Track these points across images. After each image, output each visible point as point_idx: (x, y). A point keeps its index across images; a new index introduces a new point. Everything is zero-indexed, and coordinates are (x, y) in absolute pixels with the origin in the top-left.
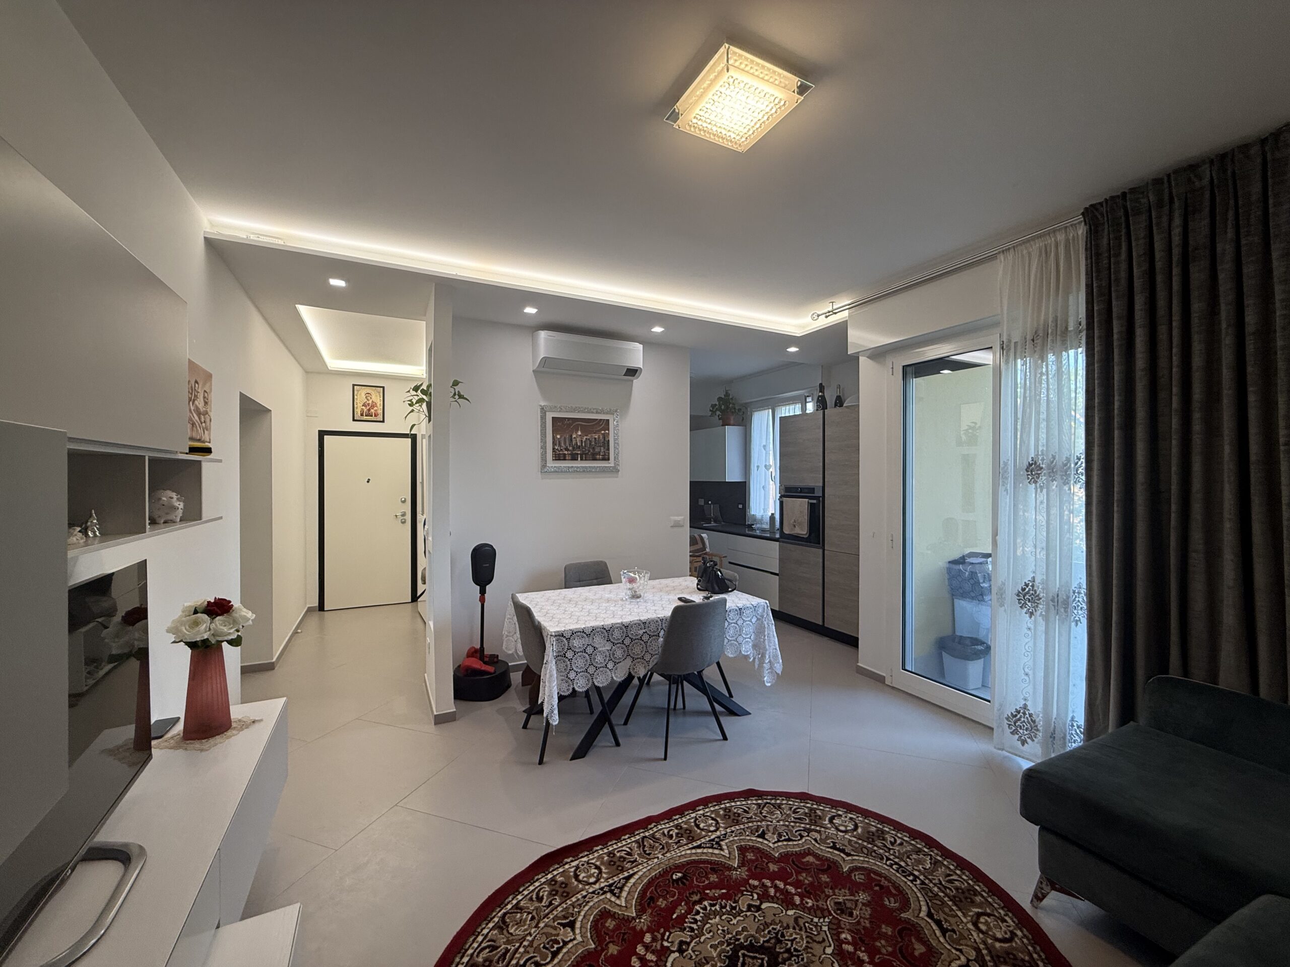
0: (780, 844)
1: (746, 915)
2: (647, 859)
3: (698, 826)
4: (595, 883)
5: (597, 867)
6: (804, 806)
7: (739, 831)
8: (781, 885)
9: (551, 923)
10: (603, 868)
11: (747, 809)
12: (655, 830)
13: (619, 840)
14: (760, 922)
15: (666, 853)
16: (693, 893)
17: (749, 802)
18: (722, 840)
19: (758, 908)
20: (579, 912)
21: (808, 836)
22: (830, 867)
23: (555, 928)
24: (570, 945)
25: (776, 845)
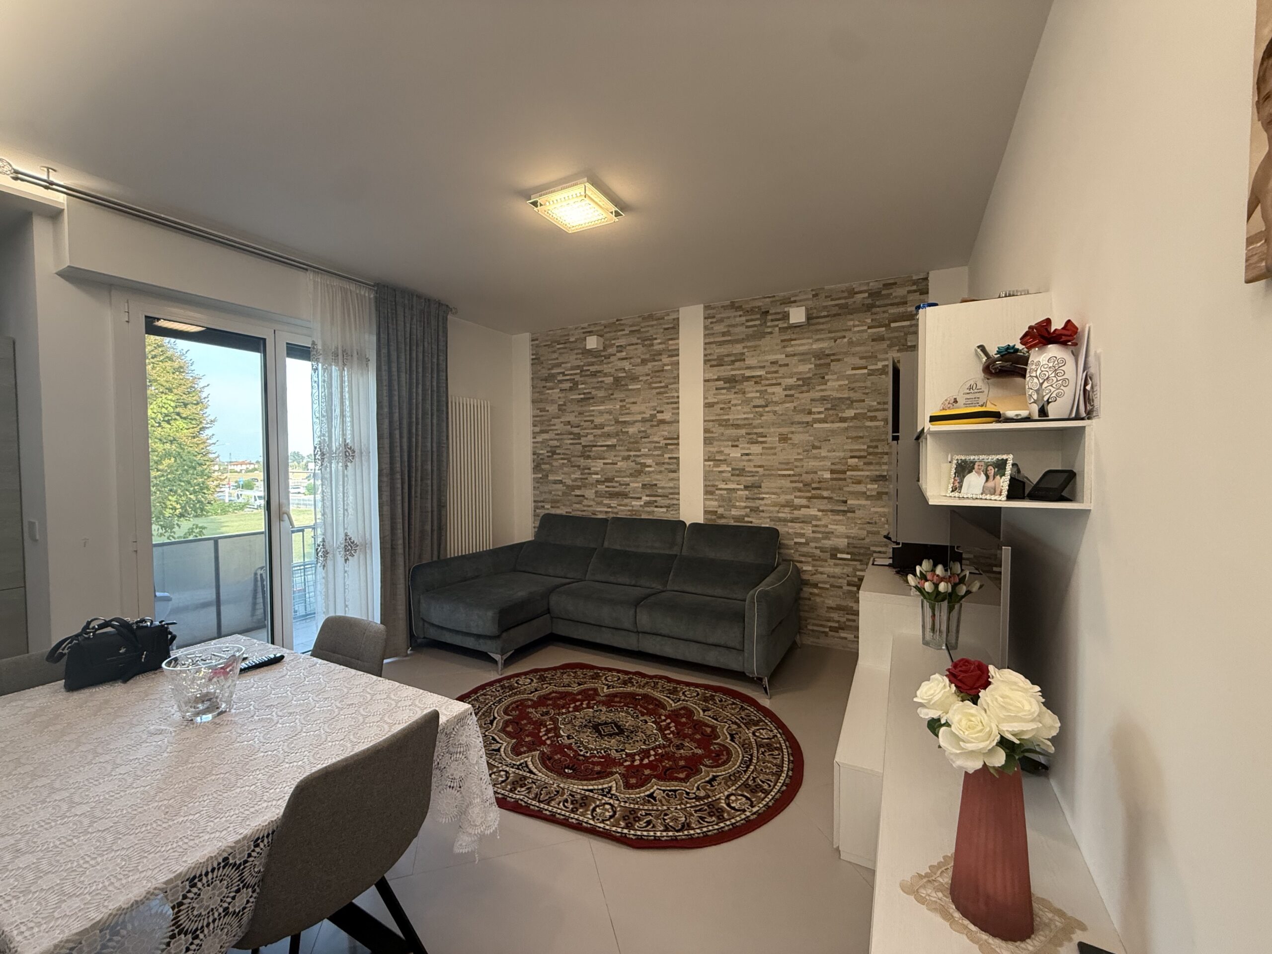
5: (594, 810)
9: (660, 804)
10: (591, 808)
12: (526, 799)
20: (639, 798)
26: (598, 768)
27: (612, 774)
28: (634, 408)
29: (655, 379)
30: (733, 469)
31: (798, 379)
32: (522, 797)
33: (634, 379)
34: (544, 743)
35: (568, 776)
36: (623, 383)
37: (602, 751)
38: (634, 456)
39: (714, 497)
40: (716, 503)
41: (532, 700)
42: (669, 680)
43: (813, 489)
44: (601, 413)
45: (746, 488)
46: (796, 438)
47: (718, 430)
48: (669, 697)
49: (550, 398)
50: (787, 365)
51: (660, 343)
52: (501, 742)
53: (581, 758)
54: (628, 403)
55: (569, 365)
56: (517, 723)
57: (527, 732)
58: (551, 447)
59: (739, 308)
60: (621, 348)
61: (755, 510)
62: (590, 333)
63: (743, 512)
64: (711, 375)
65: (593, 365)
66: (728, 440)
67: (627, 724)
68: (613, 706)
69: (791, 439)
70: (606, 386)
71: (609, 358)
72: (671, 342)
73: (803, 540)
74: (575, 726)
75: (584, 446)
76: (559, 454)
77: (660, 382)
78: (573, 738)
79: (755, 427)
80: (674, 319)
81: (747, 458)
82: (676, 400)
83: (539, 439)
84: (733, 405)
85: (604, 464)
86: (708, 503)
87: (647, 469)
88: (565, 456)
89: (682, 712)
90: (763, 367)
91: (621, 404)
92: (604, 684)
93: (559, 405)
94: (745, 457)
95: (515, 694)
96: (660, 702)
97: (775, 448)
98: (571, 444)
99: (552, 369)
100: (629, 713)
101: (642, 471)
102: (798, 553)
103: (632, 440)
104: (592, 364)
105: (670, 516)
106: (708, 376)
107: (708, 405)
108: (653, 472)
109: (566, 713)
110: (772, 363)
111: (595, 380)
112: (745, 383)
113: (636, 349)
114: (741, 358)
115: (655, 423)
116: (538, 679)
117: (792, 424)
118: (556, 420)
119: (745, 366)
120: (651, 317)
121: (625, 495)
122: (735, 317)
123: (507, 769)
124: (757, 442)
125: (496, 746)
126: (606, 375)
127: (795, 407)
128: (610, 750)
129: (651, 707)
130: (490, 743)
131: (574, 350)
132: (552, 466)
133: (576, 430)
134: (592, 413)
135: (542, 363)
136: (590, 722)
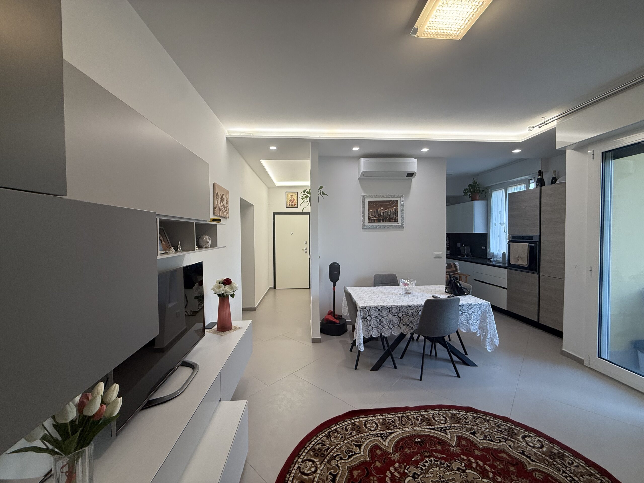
0: (485, 441)
1: (456, 473)
2: (402, 427)
3: (434, 419)
4: (374, 431)
5: (376, 424)
6: (505, 425)
7: (459, 428)
8: (482, 464)
9: (350, 442)
10: (379, 425)
11: (466, 417)
12: (409, 414)
13: (389, 414)
14: (464, 479)
15: (414, 427)
16: (425, 451)
17: (468, 414)
18: (448, 430)
19: (464, 471)
20: (364, 442)
21: (505, 442)
22: (519, 464)
23: (352, 445)
24: (357, 455)
25: (482, 441)
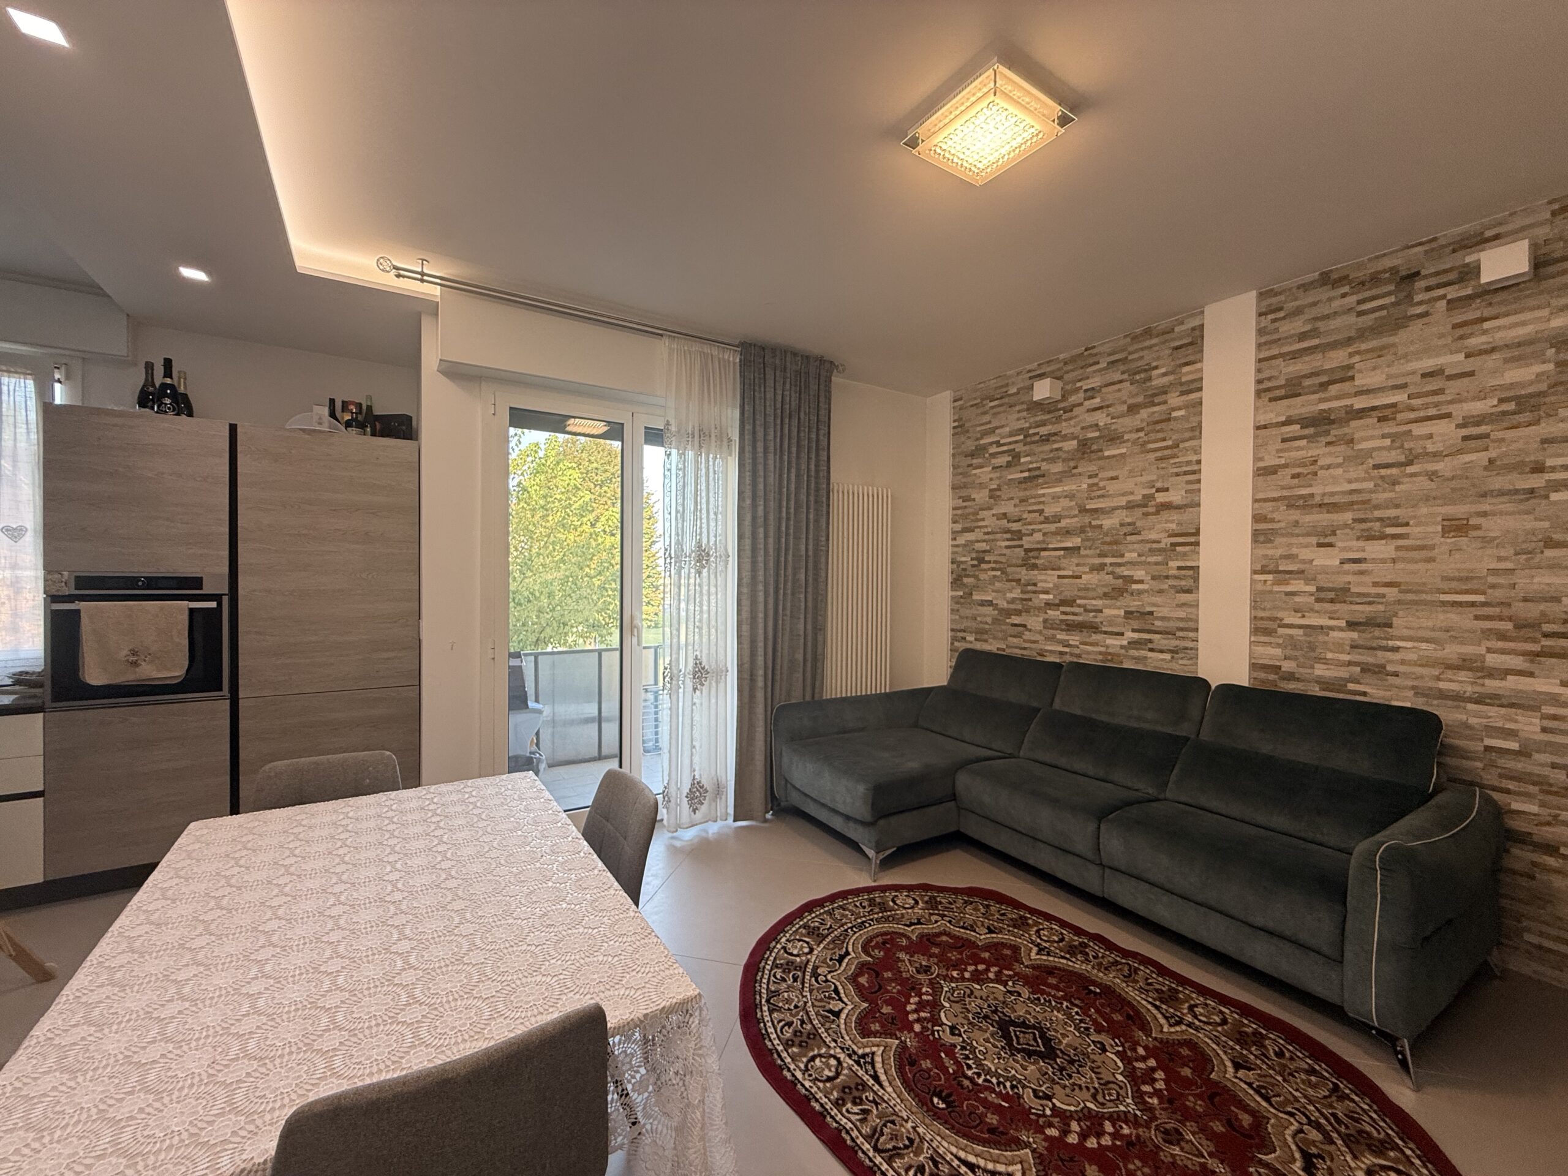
1: (968, 1038)
3: (832, 1078)
6: (770, 973)
7: (832, 1034)
8: (911, 1007)
15: (901, 1117)
16: (960, 1085)
17: (768, 1019)
18: (854, 1052)
19: (953, 1028)
21: (824, 976)
25: (849, 1003)
26: (993, 1119)
27: (1019, 1144)
28: (1112, 487)
29: (1153, 436)
30: (1319, 589)
31: (1501, 401)
32: (849, 1125)
33: (1114, 438)
34: (911, 1029)
35: (936, 1114)
36: (1095, 447)
37: (1008, 1084)
38: (1111, 564)
39: (1272, 640)
40: (1278, 652)
41: (908, 938)
42: (1163, 971)
43: (1546, 635)
44: (1056, 498)
45: (1352, 625)
46: (1493, 526)
47: (1284, 516)
48: (1157, 1008)
49: (977, 481)
50: (1471, 374)
51: (1164, 375)
52: (845, 1000)
53: (966, 1083)
54: (1102, 480)
55: (1007, 429)
56: (877, 974)
57: (887, 996)
58: (977, 552)
59: (1343, 280)
60: (1091, 393)
61: (1378, 671)
62: (1041, 376)
63: (1343, 673)
64: (1272, 415)
65: (1045, 425)
66: (1308, 535)
67: (1065, 1042)
68: (1043, 992)
69: (1478, 527)
70: (1064, 456)
71: (1071, 411)
72: (1186, 369)
73: (1514, 746)
74: (968, 1011)
75: (1027, 551)
76: (989, 562)
77: (1164, 439)
78: (960, 1035)
79: (1377, 507)
80: (1193, 329)
81: (1356, 567)
82: (1196, 468)
83: (961, 540)
84: (1322, 468)
85: (1059, 577)
86: (1260, 650)
87: (1135, 586)
88: (998, 566)
89: (1185, 1051)
90: (1404, 386)
91: (1091, 481)
92: (1033, 942)
93: (991, 490)
94: (1346, 566)
95: (886, 920)
96: (1137, 1012)
97: (1432, 547)
98: (1007, 547)
99: (982, 438)
100: (1070, 1017)
101: (1127, 591)
102: (1493, 770)
103: (1108, 539)
104: (1043, 424)
105: (1178, 667)
106: (1263, 419)
107: (1263, 472)
108: (1147, 591)
109: (957, 980)
110: (1424, 375)
111: (1047, 448)
112: (1353, 424)
113: (1119, 390)
114: (1345, 375)
115: (1152, 510)
116: (926, 902)
117: (1484, 495)
118: (985, 512)
119: (1353, 391)
120: (1148, 333)
121: (1094, 628)
122: (1330, 300)
123: (842, 1056)
124: (1383, 537)
125: (835, 1006)
126: (1065, 438)
127: (1491, 461)
128: (1024, 1087)
129: (1117, 1017)
130: (830, 998)
131: (1015, 405)
132: (979, 580)
133: (1015, 526)
134: (1042, 499)
135: (968, 431)
136: (995, 1012)
